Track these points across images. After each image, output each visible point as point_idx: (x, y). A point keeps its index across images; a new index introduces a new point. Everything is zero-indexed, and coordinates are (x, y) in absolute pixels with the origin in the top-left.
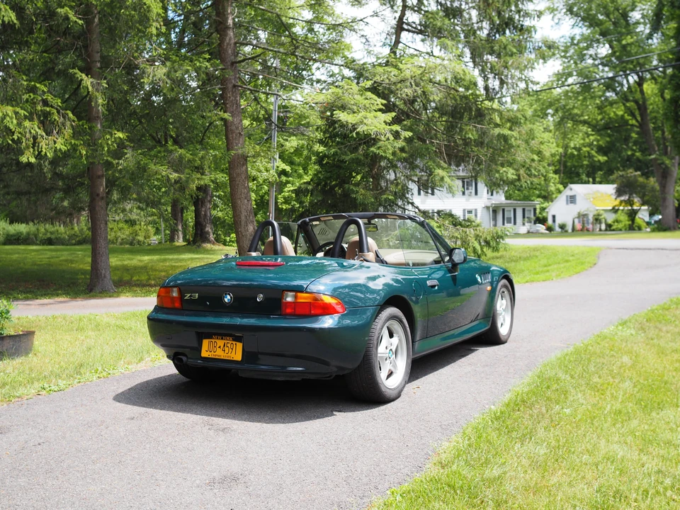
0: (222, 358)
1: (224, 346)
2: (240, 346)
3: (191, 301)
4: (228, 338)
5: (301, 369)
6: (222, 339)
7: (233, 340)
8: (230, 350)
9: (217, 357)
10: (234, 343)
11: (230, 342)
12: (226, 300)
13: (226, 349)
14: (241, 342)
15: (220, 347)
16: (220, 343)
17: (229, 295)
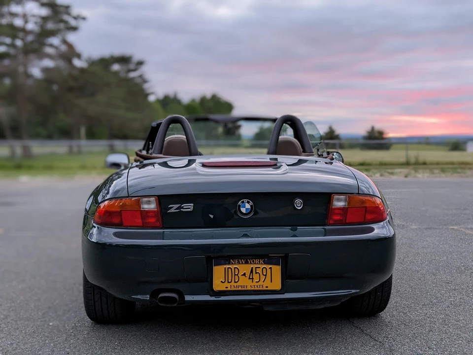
0: (249, 288)
1: (252, 272)
2: (277, 270)
3: (180, 214)
4: (257, 261)
5: (353, 291)
6: (247, 263)
7: (265, 263)
8: (263, 278)
9: (240, 289)
10: (268, 266)
11: (260, 266)
12: (243, 210)
13: (256, 277)
14: (278, 264)
15: (244, 274)
16: (245, 268)
17: (248, 202)
